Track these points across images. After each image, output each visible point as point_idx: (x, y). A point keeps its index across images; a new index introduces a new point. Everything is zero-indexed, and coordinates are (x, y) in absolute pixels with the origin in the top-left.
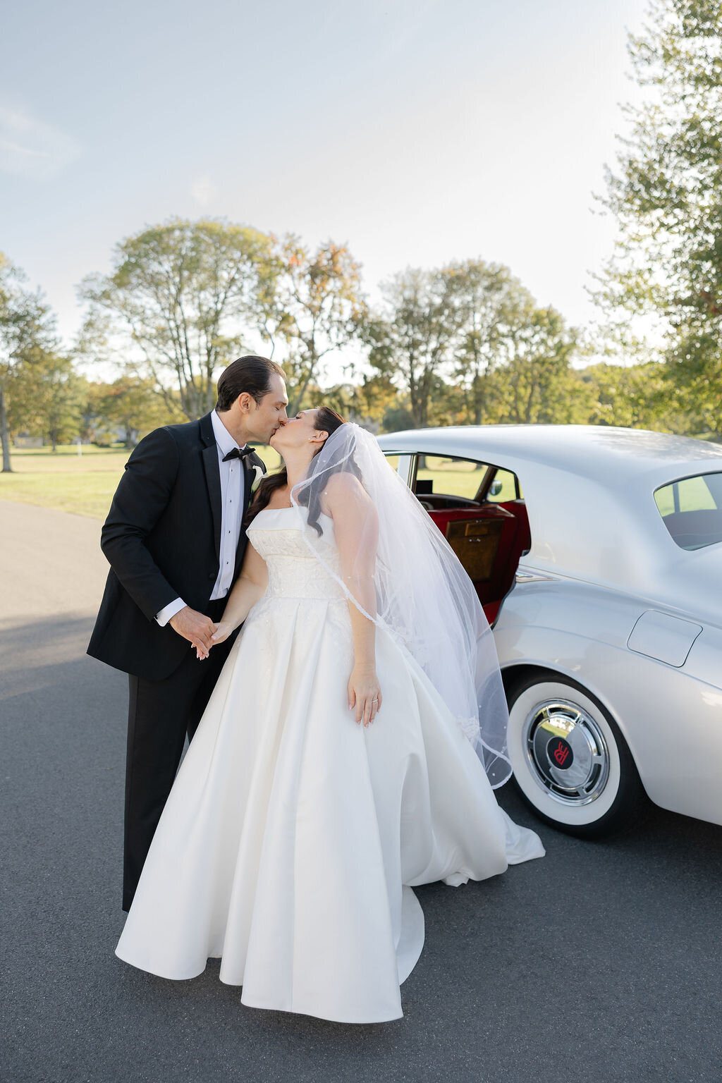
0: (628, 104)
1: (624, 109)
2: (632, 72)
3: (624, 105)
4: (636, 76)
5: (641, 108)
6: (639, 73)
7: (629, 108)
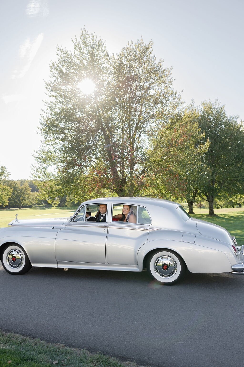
0: (46, 101)
1: (44, 102)
2: (47, 92)
3: (44, 101)
4: (48, 94)
5: (50, 102)
6: (49, 93)
7: (46, 102)
